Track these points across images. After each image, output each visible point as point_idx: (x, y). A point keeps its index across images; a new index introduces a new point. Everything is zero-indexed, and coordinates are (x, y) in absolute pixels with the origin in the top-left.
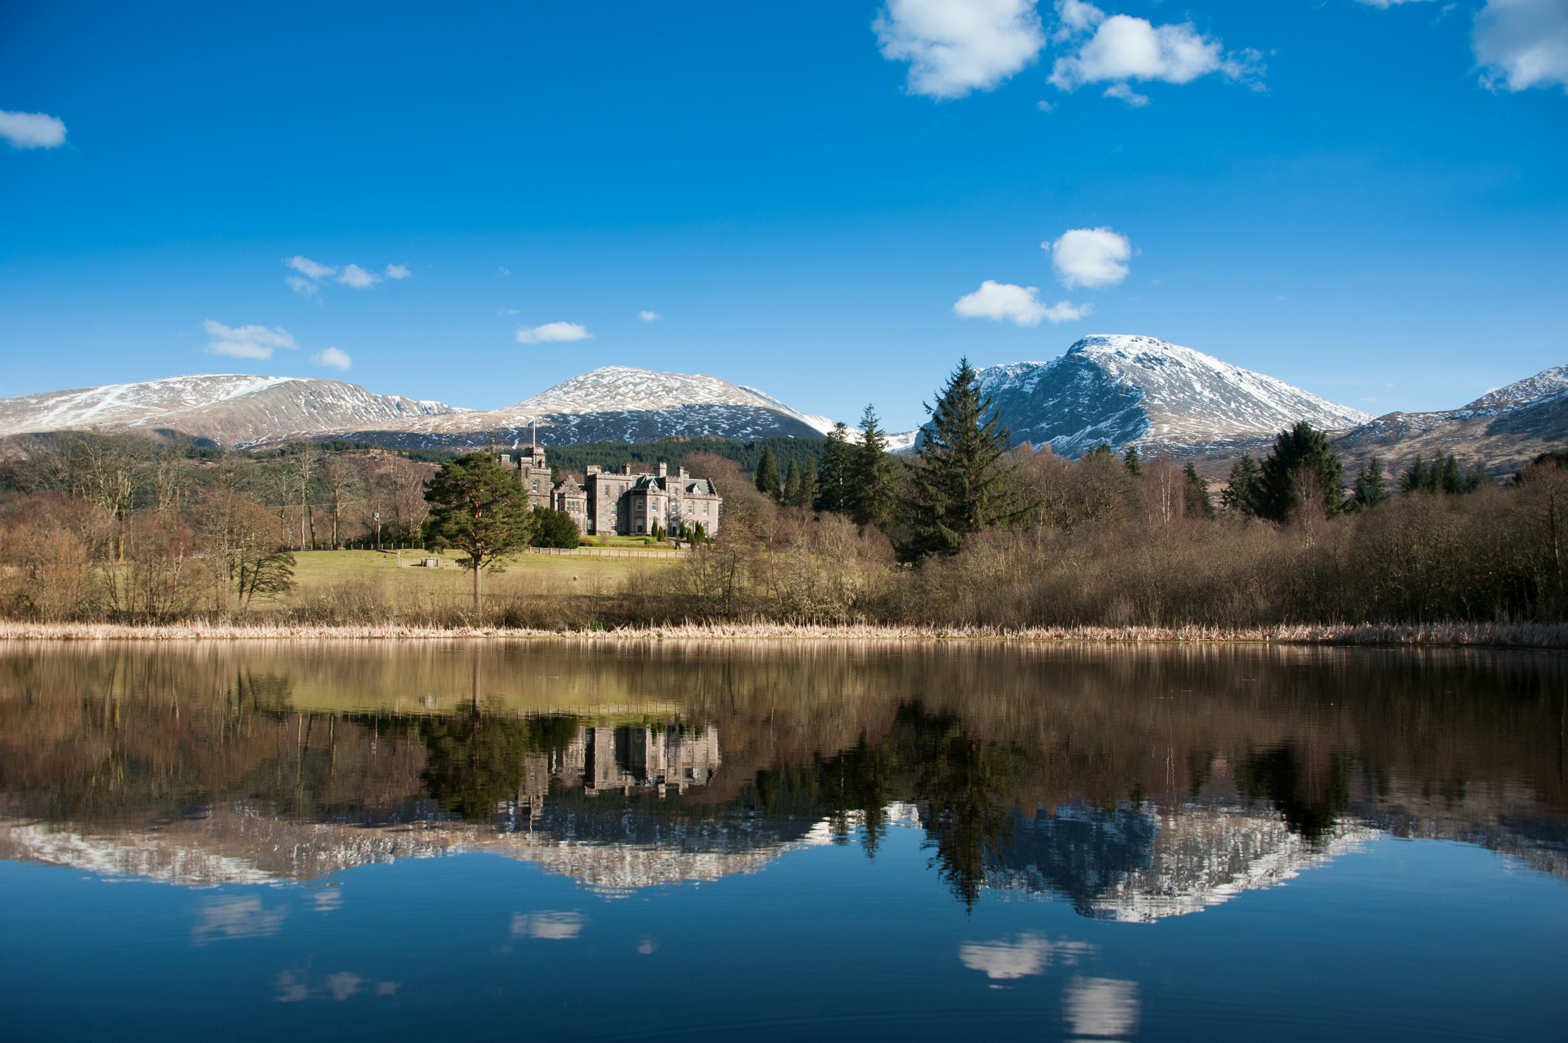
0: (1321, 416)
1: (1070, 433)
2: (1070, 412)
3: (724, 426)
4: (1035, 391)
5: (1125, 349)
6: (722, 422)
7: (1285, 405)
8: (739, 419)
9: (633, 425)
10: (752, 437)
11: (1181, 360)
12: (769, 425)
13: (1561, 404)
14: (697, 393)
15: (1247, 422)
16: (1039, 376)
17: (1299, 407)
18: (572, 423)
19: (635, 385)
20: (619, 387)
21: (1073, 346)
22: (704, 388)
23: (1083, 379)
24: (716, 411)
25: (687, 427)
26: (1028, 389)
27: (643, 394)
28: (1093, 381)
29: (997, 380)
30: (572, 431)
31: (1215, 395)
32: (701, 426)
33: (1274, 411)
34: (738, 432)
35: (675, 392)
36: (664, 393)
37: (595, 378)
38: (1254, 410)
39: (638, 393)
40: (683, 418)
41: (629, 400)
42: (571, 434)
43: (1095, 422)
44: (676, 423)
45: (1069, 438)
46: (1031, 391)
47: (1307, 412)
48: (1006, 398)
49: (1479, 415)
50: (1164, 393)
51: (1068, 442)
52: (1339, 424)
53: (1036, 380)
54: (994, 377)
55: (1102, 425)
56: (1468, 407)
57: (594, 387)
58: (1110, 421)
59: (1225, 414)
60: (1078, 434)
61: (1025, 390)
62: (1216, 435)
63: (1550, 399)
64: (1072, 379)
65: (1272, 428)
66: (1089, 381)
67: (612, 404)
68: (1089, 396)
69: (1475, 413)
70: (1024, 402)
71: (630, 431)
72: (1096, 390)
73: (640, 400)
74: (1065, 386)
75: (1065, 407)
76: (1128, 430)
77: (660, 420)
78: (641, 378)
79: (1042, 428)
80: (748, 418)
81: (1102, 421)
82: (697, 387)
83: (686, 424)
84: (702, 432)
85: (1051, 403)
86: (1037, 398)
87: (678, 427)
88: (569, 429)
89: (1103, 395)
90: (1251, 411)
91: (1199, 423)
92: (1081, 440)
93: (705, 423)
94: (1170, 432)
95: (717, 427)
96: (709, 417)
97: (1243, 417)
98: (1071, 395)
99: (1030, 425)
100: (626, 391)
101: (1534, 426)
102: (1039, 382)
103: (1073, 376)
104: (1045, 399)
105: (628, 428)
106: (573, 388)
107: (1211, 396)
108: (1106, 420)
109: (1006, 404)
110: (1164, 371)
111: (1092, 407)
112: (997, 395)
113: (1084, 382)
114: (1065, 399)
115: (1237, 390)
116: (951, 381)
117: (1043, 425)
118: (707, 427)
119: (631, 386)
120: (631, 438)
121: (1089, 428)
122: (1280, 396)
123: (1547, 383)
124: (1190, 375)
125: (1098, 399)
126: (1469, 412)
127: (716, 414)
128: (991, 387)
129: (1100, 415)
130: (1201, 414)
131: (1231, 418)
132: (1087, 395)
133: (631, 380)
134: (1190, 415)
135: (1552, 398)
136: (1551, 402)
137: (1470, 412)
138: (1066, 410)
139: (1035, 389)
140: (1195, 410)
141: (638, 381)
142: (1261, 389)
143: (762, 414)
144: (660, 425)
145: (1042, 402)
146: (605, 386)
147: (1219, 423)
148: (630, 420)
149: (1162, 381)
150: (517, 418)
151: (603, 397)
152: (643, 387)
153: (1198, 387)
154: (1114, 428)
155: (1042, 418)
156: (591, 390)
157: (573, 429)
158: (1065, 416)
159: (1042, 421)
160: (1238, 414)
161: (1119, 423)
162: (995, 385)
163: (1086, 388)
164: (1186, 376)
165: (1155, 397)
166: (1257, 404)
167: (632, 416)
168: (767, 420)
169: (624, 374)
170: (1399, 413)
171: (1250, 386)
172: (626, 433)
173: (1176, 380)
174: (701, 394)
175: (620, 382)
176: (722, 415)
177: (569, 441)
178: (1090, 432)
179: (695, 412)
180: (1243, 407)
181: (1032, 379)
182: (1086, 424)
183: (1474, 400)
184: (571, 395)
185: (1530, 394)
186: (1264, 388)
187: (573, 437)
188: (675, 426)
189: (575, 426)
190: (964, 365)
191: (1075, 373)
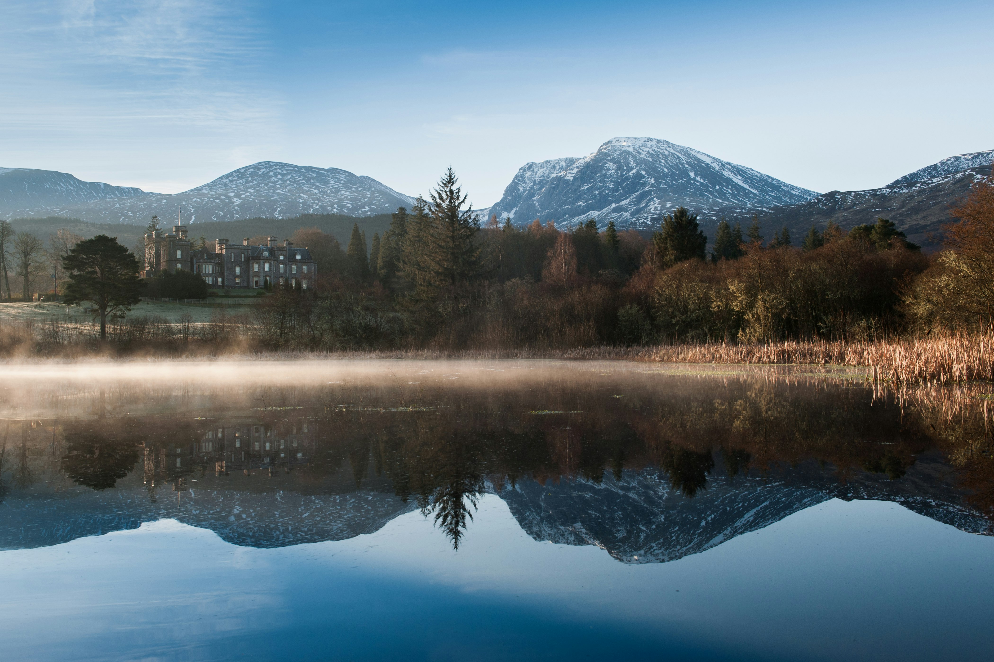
0: (781, 194)
1: (600, 208)
2: (600, 193)
3: (349, 205)
4: (575, 179)
5: (639, 147)
6: (347, 203)
7: (755, 188)
8: (360, 200)
9: (281, 205)
10: (369, 213)
11: (680, 155)
12: (382, 205)
13: (954, 184)
14: (329, 182)
15: (728, 200)
16: (577, 167)
17: (766, 188)
18: (236, 204)
19: (283, 175)
20: (271, 177)
21: (602, 146)
22: (333, 178)
23: (609, 169)
24: (343, 195)
25: (321, 207)
26: (570, 177)
27: (288, 182)
28: (616, 171)
29: (548, 171)
30: (235, 210)
31: (704, 180)
32: (332, 206)
33: (747, 191)
34: (359, 210)
35: (312, 181)
36: (304, 181)
37: (252, 170)
38: (732, 191)
39: (286, 181)
40: (319, 200)
41: (278, 186)
42: (235, 212)
43: (618, 201)
44: (313, 203)
45: (599, 213)
46: (571, 179)
47: (772, 192)
48: (553, 184)
49: (895, 192)
50: (668, 180)
51: (598, 216)
52: (794, 200)
53: (575, 171)
54: (545, 168)
55: (623, 203)
56: (888, 187)
57: (252, 177)
58: (628, 200)
59: (711, 193)
60: (605, 209)
61: (567, 178)
62: (704, 209)
63: (946, 180)
64: (601, 169)
65: (746, 203)
66: (613, 171)
67: (266, 190)
68: (613, 182)
69: (892, 190)
70: (567, 187)
71: (279, 209)
72: (618, 178)
73: (287, 186)
74: (595, 175)
75: (596, 190)
76: (641, 206)
77: (301, 201)
78: (287, 170)
79: (580, 205)
80: (366, 200)
81: (623, 200)
82: (329, 177)
83: (320, 204)
84: (332, 210)
85: (586, 187)
86: (576, 184)
87: (314, 206)
88: (233, 208)
89: (624, 181)
90: (730, 192)
91: (692, 201)
92: (608, 214)
93: (335, 203)
94: (671, 207)
95: (344, 206)
96: (338, 199)
97: (725, 196)
98: (600, 181)
99: (572, 203)
100: (276, 180)
101: (934, 200)
102: (577, 172)
103: (602, 167)
104: (582, 184)
105: (277, 207)
106: (236, 178)
107: (702, 181)
108: (625, 199)
109: (554, 188)
110: (667, 163)
111: (615, 190)
112: (548, 182)
113: (610, 172)
114: (596, 184)
115: (722, 176)
116: (441, 183)
117: (580, 203)
118: (336, 206)
119: (279, 176)
120: (280, 214)
121: (613, 205)
122: (751, 181)
123: (946, 168)
124: (687, 166)
125: (619, 184)
126: (887, 190)
127: (342, 197)
128: (543, 176)
129: (621, 195)
130: (694, 194)
131: (716, 197)
132: (612, 181)
133: (279, 171)
134: (686, 195)
135: (948, 179)
136: (947, 182)
137: (889, 190)
138: (597, 192)
139: (574, 177)
140: (690, 191)
141: (285, 172)
142: (738, 175)
143: (376, 197)
144: (301, 205)
145: (580, 187)
146: (260, 176)
147: (708, 200)
148: (279, 201)
149: (666, 170)
150: (194, 200)
151: (258, 184)
152: (289, 177)
153: (692, 175)
154: (631, 205)
155: (579, 198)
156: (250, 179)
157: (236, 208)
158: (596, 196)
159: (579, 200)
160: (721, 193)
161: (635, 201)
162: (546, 175)
163: (611, 176)
164: (684, 167)
165: (661, 183)
166: (736, 186)
167: (280, 198)
168: (380, 201)
169: (275, 167)
170: (837, 192)
171: (730, 173)
172: (276, 211)
173: (676, 170)
174: (332, 182)
175: (272, 173)
176: (347, 197)
177: (233, 217)
178: (614, 209)
179: (327, 195)
180: (725, 188)
181: (572, 170)
182: (612, 202)
183: (893, 181)
184: (235, 183)
185: (934, 177)
186: (741, 175)
187: (236, 214)
188: (312, 206)
189: (237, 206)
190: (450, 172)
191: (603, 165)
